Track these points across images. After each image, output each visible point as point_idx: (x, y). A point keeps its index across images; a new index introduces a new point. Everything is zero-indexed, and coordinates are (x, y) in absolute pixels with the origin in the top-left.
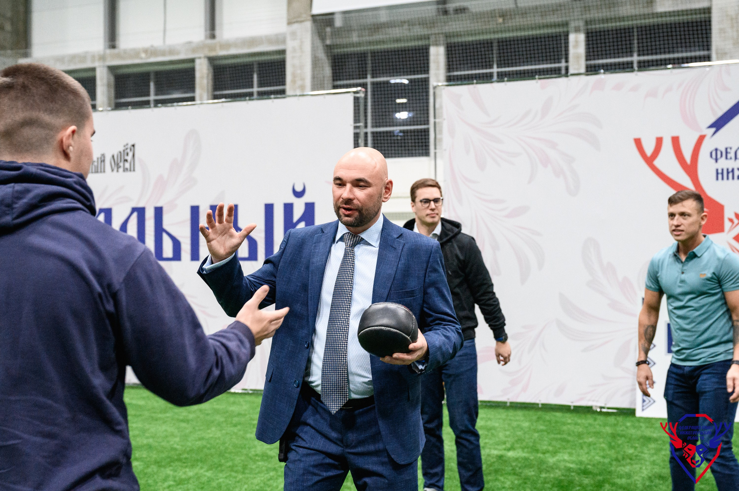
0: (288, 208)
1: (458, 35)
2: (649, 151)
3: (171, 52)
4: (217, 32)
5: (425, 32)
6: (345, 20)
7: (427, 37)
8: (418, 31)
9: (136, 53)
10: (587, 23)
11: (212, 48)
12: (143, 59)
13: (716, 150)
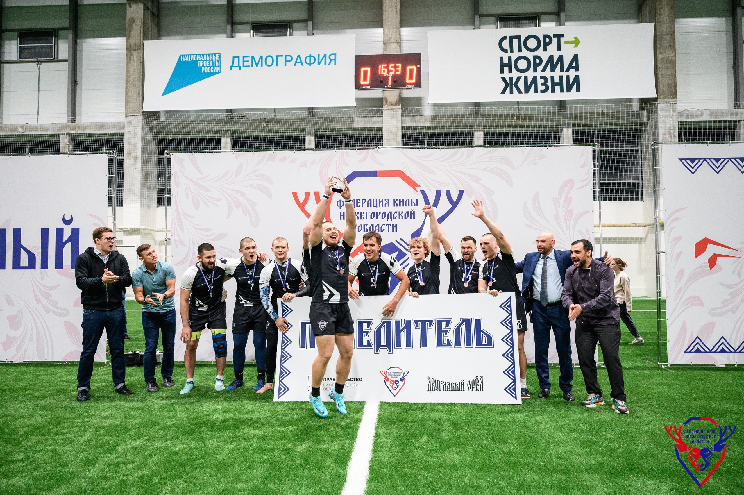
0: (59, 232)
1: (238, 132)
2: (301, 200)
3: (41, 129)
4: (77, 118)
5: (219, 129)
6: (167, 117)
7: (220, 132)
8: (214, 127)
9: (15, 128)
10: (316, 130)
11: (72, 129)
12: (20, 132)
13: (340, 201)
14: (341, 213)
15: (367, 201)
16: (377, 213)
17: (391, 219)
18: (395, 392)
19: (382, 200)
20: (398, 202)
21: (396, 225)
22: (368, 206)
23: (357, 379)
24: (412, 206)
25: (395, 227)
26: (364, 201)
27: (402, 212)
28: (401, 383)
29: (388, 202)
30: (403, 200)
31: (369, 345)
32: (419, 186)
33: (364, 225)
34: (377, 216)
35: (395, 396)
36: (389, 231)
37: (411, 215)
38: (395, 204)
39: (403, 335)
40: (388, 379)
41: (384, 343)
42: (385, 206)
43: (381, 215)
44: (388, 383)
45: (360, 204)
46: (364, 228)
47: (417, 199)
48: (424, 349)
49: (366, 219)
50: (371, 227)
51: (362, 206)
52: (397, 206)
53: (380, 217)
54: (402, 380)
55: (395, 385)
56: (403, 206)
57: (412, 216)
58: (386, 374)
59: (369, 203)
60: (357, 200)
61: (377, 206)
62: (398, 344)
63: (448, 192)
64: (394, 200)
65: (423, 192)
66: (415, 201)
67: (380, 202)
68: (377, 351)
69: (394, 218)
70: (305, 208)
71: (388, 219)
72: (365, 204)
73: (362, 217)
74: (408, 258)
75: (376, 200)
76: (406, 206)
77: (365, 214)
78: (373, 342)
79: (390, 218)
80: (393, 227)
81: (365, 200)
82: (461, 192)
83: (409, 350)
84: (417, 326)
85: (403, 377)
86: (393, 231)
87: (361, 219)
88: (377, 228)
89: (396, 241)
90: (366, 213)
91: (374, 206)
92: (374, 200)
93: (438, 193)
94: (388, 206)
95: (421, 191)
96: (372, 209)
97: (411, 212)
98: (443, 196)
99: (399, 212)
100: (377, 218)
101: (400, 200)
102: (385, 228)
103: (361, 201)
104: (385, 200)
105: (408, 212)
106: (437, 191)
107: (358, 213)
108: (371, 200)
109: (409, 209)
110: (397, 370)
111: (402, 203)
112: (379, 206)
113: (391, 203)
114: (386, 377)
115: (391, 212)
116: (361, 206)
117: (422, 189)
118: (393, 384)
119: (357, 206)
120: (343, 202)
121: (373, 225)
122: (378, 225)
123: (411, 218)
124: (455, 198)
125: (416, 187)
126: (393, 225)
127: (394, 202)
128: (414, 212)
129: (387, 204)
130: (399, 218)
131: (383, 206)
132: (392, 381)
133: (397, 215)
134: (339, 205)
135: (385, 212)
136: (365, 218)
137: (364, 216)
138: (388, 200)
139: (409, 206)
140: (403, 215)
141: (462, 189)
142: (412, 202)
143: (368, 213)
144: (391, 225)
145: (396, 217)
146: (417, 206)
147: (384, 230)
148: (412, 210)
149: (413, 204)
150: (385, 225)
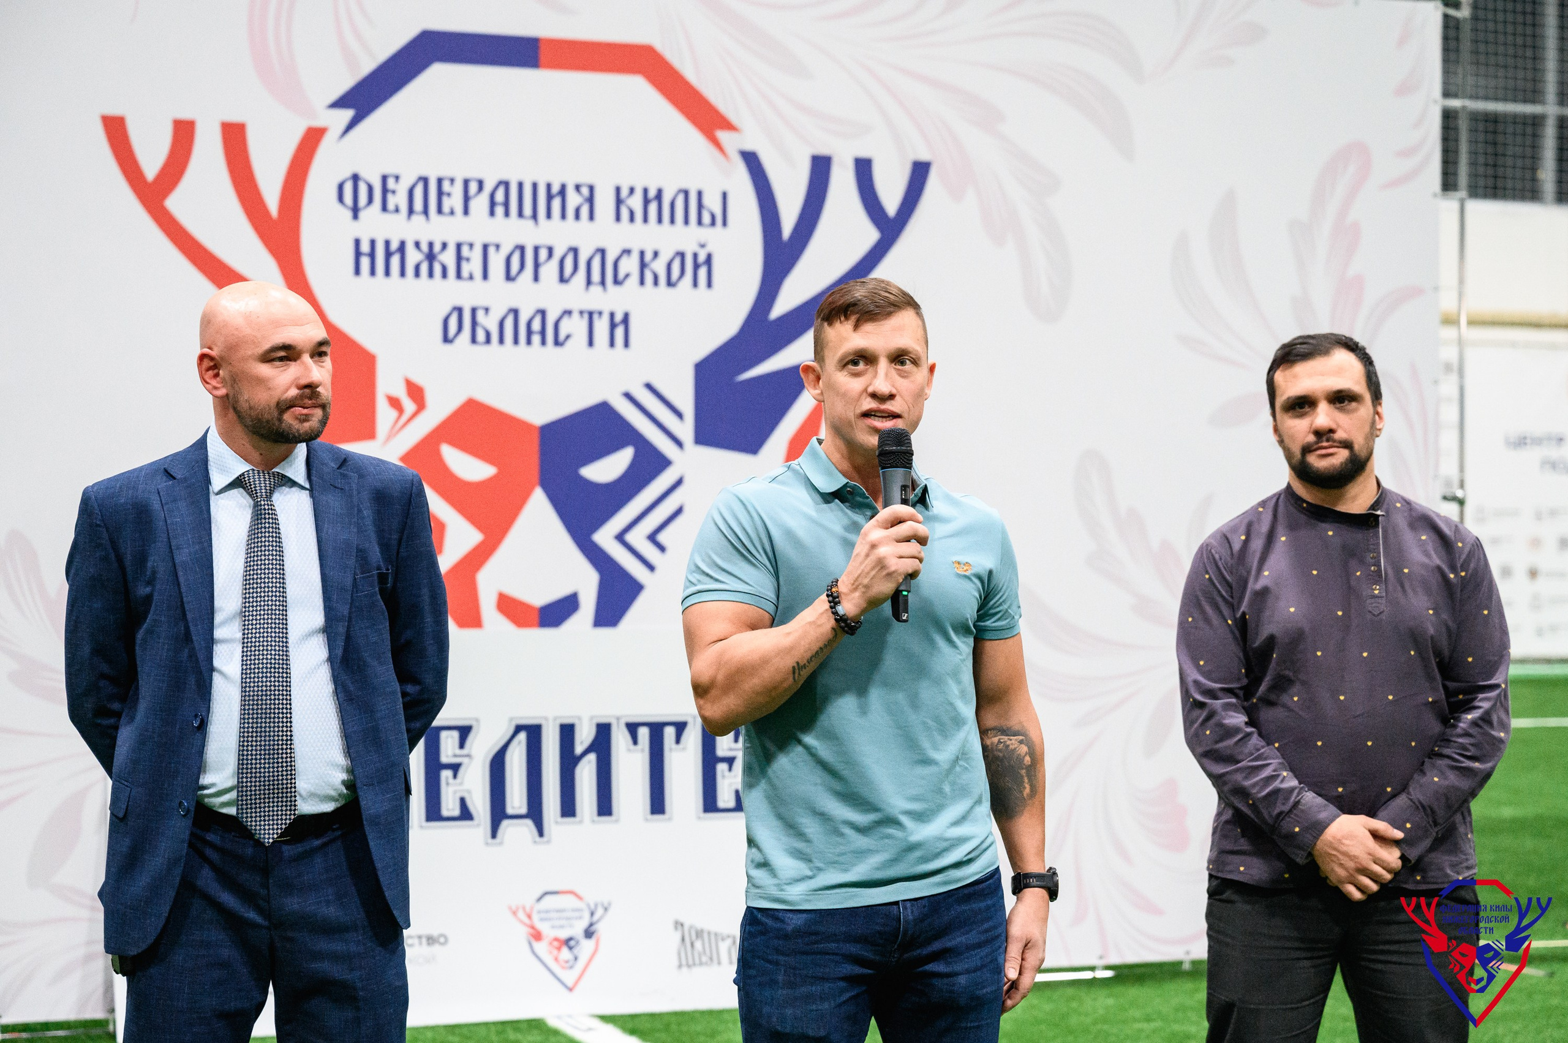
13: (356, 178)
14: (357, 242)
15: (488, 188)
16: (536, 249)
17: (603, 283)
19: (564, 187)
20: (636, 202)
21: (626, 315)
22: (492, 213)
24: (700, 222)
25: (621, 324)
26: (473, 187)
27: (656, 254)
29: (591, 200)
30: (660, 192)
32: (734, 129)
33: (473, 310)
34: (537, 265)
36: (591, 343)
37: (696, 266)
38: (624, 212)
42: (577, 217)
43: (554, 264)
45: (455, 200)
46: (474, 323)
47: (725, 196)
49: (485, 276)
50: (509, 324)
51: (466, 212)
52: (632, 218)
53: (550, 270)
56: (660, 220)
57: (702, 272)
59: (500, 196)
60: (440, 181)
61: (535, 216)
63: (863, 169)
64: (618, 190)
65: (751, 160)
66: (713, 203)
67: (550, 197)
69: (617, 282)
70: (172, 203)
71: (589, 282)
72: (479, 204)
73: (466, 269)
74: (679, 482)
76: (672, 221)
77: (476, 256)
79: (596, 276)
80: (613, 326)
81: (481, 184)
82: (919, 175)
86: (612, 344)
87: (459, 276)
88: (536, 325)
89: (628, 396)
90: (485, 247)
91: (520, 214)
92: (521, 185)
93: (821, 167)
94: (591, 217)
95: (743, 155)
96: (510, 231)
97: (695, 256)
99: (642, 254)
100: (536, 278)
101: (646, 191)
102: (575, 327)
103: (459, 185)
104: (578, 188)
106: (813, 158)
107: (445, 246)
108: (506, 184)
109: (684, 238)
111: (653, 208)
112: (549, 215)
113: (605, 203)
115: (602, 252)
116: (459, 208)
117: (749, 147)
119: (440, 211)
120: (370, 188)
121: (515, 312)
123: (695, 284)
124: (891, 198)
125: (719, 134)
126: (612, 315)
127: (619, 202)
128: (709, 256)
129: (585, 211)
130: (642, 282)
131: (563, 216)
133: (629, 265)
134: (348, 199)
135: (575, 251)
136: (478, 273)
137: (474, 265)
138: (591, 189)
139: (686, 222)
140: (659, 266)
141: (924, 157)
142: (700, 206)
143: (492, 250)
144: (600, 313)
145: (627, 276)
146: (725, 223)
147: (568, 337)
148: (703, 246)
149: (707, 218)
150: (576, 315)
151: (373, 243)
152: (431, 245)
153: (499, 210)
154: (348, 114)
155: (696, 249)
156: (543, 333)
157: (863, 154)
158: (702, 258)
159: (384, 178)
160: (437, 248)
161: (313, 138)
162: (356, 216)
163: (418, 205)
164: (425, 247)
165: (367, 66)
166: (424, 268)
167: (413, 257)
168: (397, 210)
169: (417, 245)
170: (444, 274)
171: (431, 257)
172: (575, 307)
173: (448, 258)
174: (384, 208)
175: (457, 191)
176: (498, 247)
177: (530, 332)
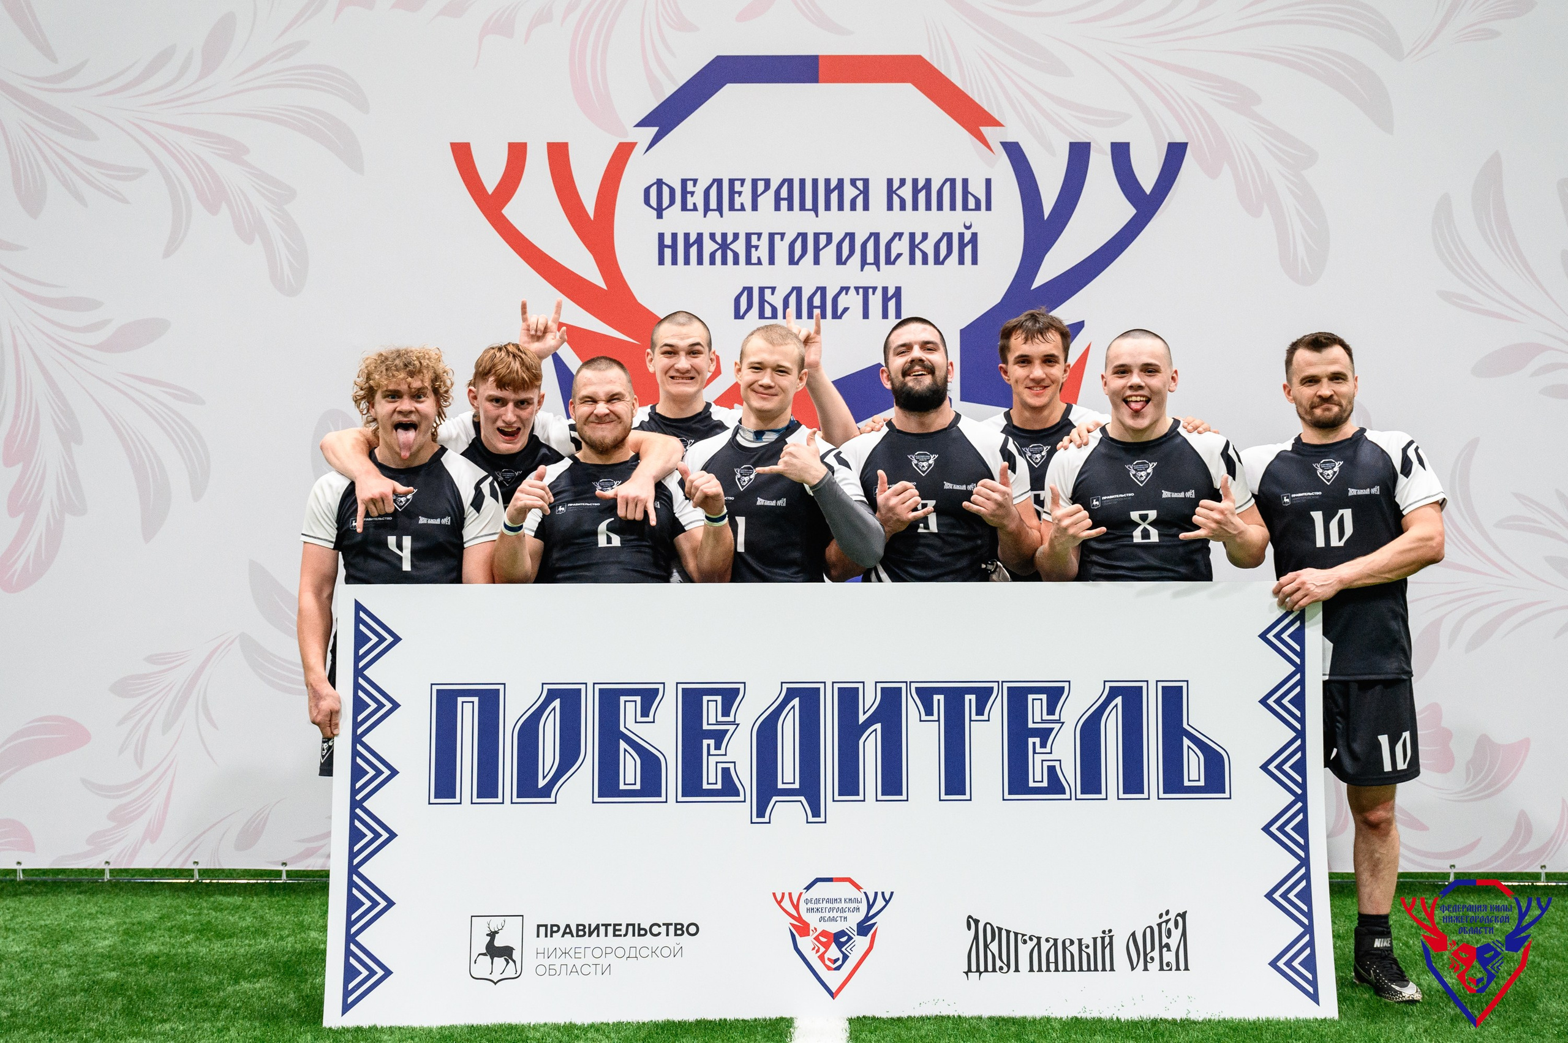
2: (491, 177)
13: (660, 183)
14: (661, 236)
15: (774, 186)
16: (817, 236)
17: (877, 263)
18: (833, 979)
19: (841, 182)
20: (906, 192)
21: (898, 290)
22: (777, 208)
23: (680, 929)
24: (965, 207)
25: (893, 297)
26: (761, 186)
27: (925, 236)
28: (861, 943)
29: (865, 192)
30: (928, 182)
31: (729, 788)
32: (997, 124)
33: (762, 290)
34: (817, 250)
35: (833, 995)
36: (866, 315)
37: (962, 246)
38: (896, 201)
39: (870, 746)
40: (806, 925)
41: (789, 778)
42: (853, 207)
43: (833, 247)
44: (806, 944)
45: (746, 198)
46: (762, 300)
47: (988, 182)
48: (955, 807)
49: (772, 261)
50: (793, 300)
51: (755, 207)
52: (903, 207)
53: (828, 254)
54: (864, 928)
55: (834, 952)
56: (928, 207)
57: (968, 250)
58: (796, 907)
59: (784, 193)
60: (732, 182)
61: (815, 209)
62: (849, 785)
63: (1120, 153)
64: (890, 182)
65: (1014, 151)
66: (977, 189)
67: (828, 192)
68: (761, 813)
69: (889, 262)
70: (508, 211)
71: (864, 263)
72: (767, 200)
73: (755, 255)
75: (815, 182)
76: (940, 207)
77: (764, 244)
78: (746, 775)
79: (870, 258)
80: (886, 300)
81: (767, 182)
82: (1176, 153)
83: (892, 808)
84: (929, 711)
85: (867, 918)
86: (885, 315)
87: (748, 262)
88: (817, 301)
90: (772, 236)
91: (802, 207)
92: (802, 182)
93: (1079, 154)
94: (866, 207)
95: (1005, 145)
96: (794, 222)
97: (961, 235)
98: (1100, 167)
99: (912, 236)
100: (817, 261)
101: (915, 181)
103: (748, 185)
104: (853, 182)
105: (949, 236)
106: (1072, 145)
107: (736, 236)
108: (790, 182)
109: (953, 221)
110: (844, 890)
111: (922, 196)
112: (828, 207)
113: (878, 194)
114: (799, 919)
115: (876, 236)
116: (748, 205)
117: (1010, 139)
118: (827, 946)
119: (732, 208)
120: (672, 191)
121: (798, 290)
122: (823, 290)
123: (961, 261)
124: (1147, 177)
125: (983, 129)
126: (885, 290)
127: (891, 192)
128: (974, 235)
129: (860, 201)
130: (912, 261)
131: (841, 207)
132: (824, 933)
133: (901, 246)
134: (653, 201)
135: (851, 236)
136: (765, 259)
137: (763, 252)
138: (866, 182)
139: (953, 207)
140: (928, 247)
141: (1179, 139)
142: (966, 192)
143: (777, 238)
144: (875, 289)
145: (899, 255)
146: (988, 208)
147: (846, 310)
148: (968, 228)
149: (972, 203)
150: (852, 291)
151: (674, 236)
152: (724, 236)
153: (784, 204)
154: (654, 130)
155: (963, 230)
156: (823, 307)
157: (1120, 139)
158: (967, 238)
159: (684, 182)
160: (730, 239)
161: (624, 151)
162: (660, 216)
163: (713, 204)
164: (719, 239)
165: (669, 90)
166: (718, 255)
167: (709, 246)
168: (695, 209)
169: (712, 236)
170: (736, 262)
171: (724, 246)
172: (852, 285)
173: (740, 246)
174: (684, 208)
175: (747, 189)
176: (783, 235)
177: (811, 307)
